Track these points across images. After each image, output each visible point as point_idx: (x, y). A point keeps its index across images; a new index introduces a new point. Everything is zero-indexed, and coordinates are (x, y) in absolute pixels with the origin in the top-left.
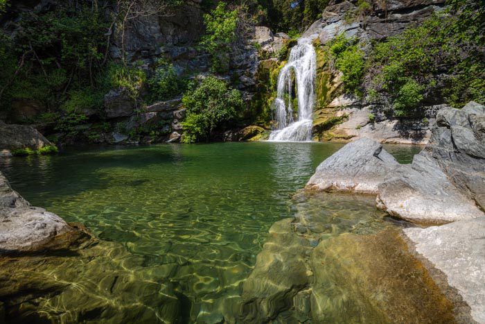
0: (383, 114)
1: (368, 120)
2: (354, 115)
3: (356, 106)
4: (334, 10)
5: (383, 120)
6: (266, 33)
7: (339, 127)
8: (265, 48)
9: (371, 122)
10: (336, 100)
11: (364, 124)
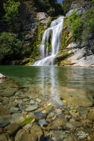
0: (91, 51)
1: (83, 54)
2: (77, 52)
3: (78, 48)
4: (76, 3)
5: (91, 55)
6: (43, 15)
7: (69, 59)
8: (41, 22)
9: (85, 55)
10: (70, 45)
11: (81, 57)
